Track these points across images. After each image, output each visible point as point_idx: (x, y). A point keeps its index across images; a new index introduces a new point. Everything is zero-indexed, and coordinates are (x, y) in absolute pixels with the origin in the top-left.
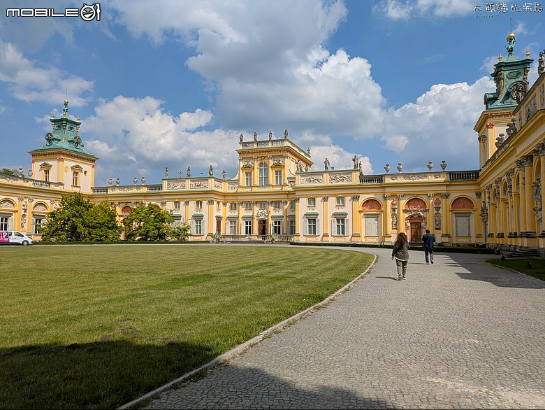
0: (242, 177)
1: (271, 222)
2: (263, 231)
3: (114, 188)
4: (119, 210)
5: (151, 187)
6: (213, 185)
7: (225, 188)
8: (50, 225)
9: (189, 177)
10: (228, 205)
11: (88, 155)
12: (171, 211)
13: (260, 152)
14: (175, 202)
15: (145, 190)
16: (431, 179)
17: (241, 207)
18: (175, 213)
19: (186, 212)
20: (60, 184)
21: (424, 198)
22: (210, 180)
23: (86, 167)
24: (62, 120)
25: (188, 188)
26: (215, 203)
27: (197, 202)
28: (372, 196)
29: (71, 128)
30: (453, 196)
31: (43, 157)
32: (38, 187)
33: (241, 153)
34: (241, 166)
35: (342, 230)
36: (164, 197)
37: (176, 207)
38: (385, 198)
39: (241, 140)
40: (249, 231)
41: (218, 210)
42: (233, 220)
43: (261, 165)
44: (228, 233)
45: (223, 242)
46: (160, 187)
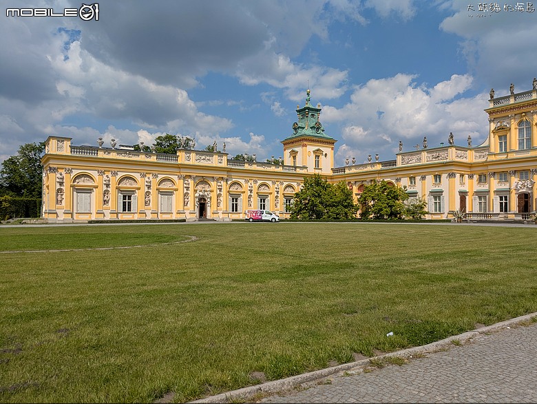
0: (494, 143)
2: (525, 208)
3: (350, 168)
4: (355, 190)
5: (384, 164)
6: (454, 155)
7: (471, 157)
8: (296, 205)
9: (425, 149)
10: (476, 177)
11: (327, 139)
12: (405, 187)
13: (519, 107)
14: (411, 178)
15: (379, 167)
17: (492, 179)
18: (409, 190)
19: (423, 187)
20: (305, 167)
22: (450, 150)
23: (326, 150)
24: (305, 109)
25: (424, 162)
26: (458, 175)
27: (436, 176)
29: (313, 115)
31: (291, 145)
32: (287, 171)
33: (491, 112)
34: (492, 128)
36: (399, 173)
37: (411, 183)
39: (492, 97)
40: (504, 208)
41: (462, 184)
42: (482, 195)
43: (520, 123)
44: (477, 210)
45: (466, 221)
46: (394, 163)
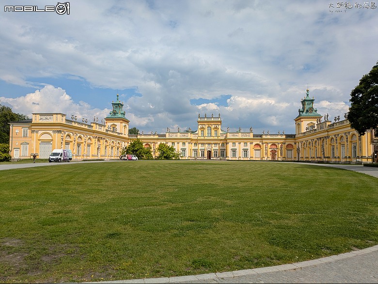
0: (199, 132)
1: (213, 151)
2: (209, 157)
3: (141, 135)
5: (159, 136)
10: (193, 144)
13: (208, 122)
14: (172, 143)
15: (156, 137)
16: (279, 137)
17: (199, 145)
19: (178, 147)
21: (277, 144)
25: (178, 137)
27: (183, 143)
28: (258, 143)
29: (121, 107)
30: (287, 143)
31: (112, 121)
33: (199, 122)
34: (199, 128)
35: (246, 155)
36: (167, 140)
37: (173, 145)
38: (263, 144)
40: (203, 155)
42: (196, 151)
43: (208, 127)
46: (165, 136)
